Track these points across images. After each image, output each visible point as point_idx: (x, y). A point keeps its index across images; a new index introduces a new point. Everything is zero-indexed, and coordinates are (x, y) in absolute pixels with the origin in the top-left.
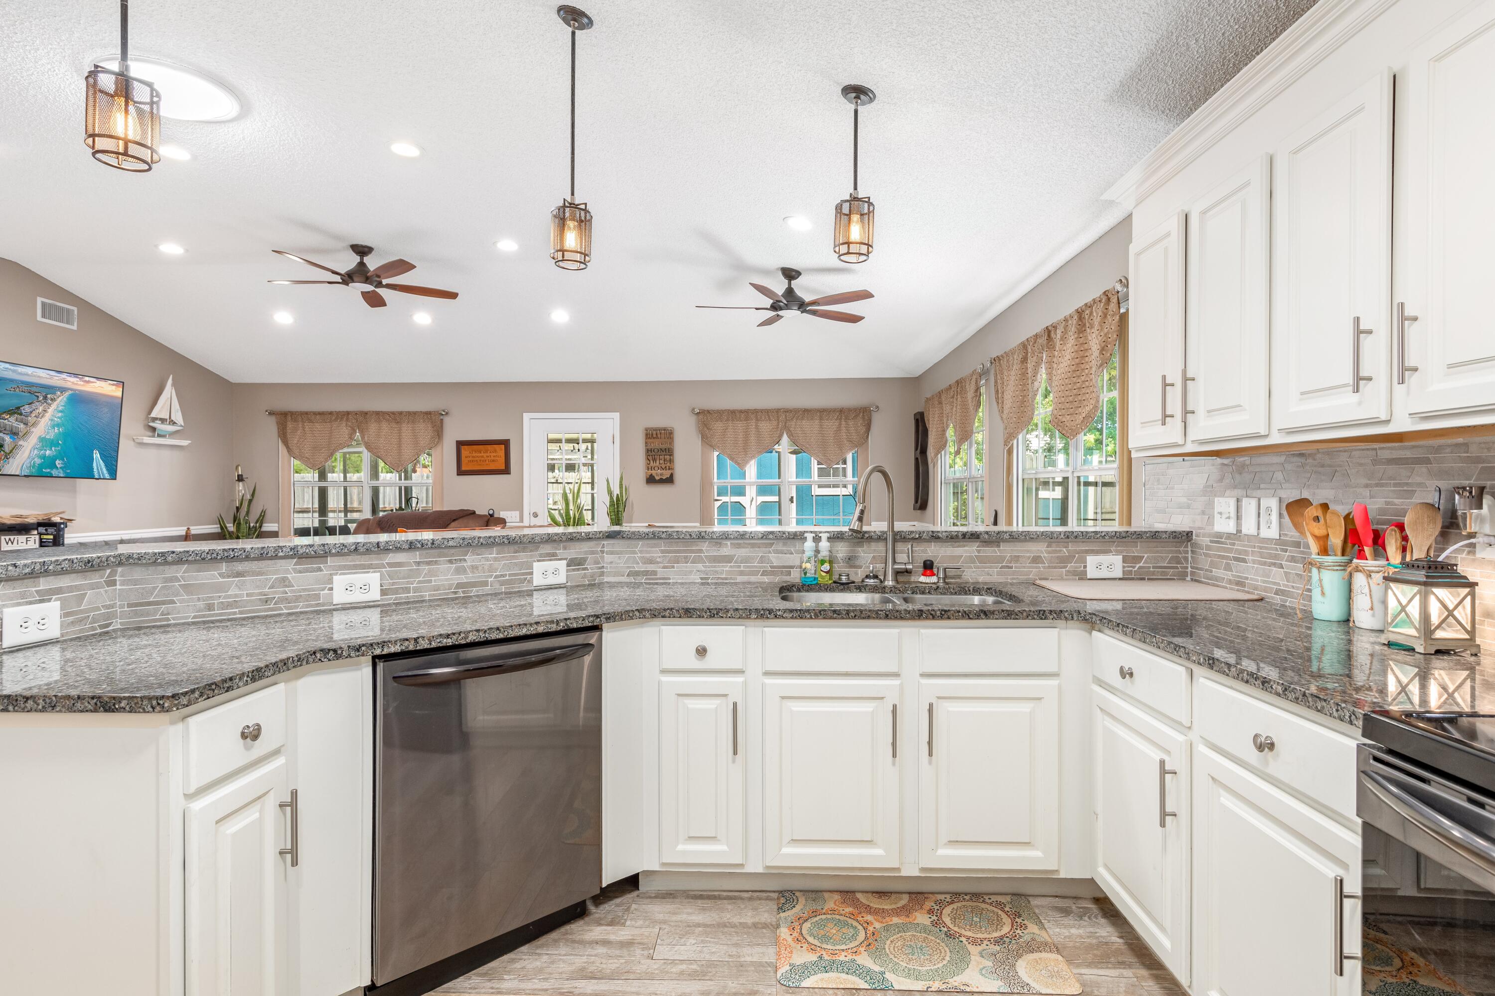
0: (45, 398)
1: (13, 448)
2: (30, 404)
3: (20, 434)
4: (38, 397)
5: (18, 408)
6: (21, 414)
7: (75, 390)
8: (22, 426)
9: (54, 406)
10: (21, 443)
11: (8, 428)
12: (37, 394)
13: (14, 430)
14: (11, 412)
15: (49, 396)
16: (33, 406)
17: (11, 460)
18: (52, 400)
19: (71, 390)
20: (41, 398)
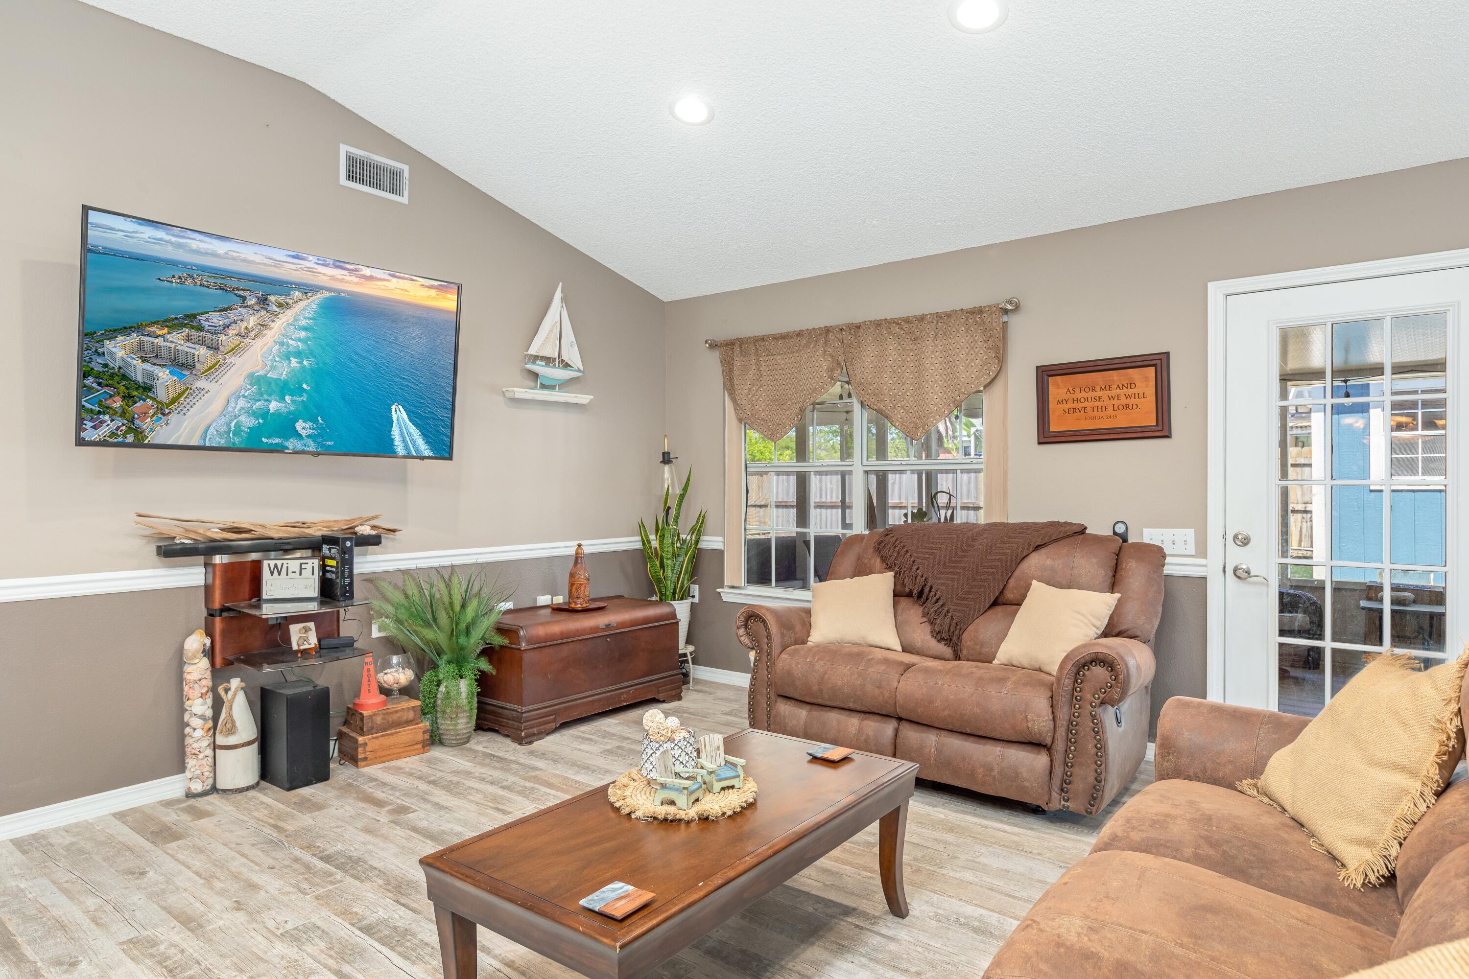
0: (263, 301)
1: (180, 395)
2: (225, 310)
3: (198, 366)
4: (244, 298)
5: (193, 316)
6: (200, 328)
7: (339, 291)
8: (202, 351)
9: (286, 317)
10: (200, 384)
11: (164, 354)
12: (241, 293)
13: (182, 359)
14: (173, 324)
15: (272, 298)
16: (232, 315)
17: (173, 418)
18: (280, 305)
19: (329, 290)
20: (252, 301)
